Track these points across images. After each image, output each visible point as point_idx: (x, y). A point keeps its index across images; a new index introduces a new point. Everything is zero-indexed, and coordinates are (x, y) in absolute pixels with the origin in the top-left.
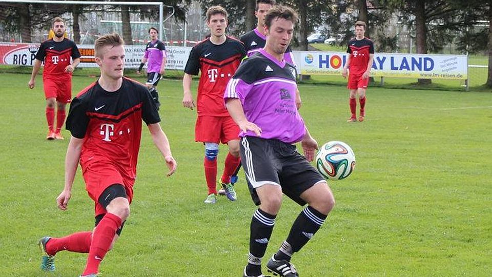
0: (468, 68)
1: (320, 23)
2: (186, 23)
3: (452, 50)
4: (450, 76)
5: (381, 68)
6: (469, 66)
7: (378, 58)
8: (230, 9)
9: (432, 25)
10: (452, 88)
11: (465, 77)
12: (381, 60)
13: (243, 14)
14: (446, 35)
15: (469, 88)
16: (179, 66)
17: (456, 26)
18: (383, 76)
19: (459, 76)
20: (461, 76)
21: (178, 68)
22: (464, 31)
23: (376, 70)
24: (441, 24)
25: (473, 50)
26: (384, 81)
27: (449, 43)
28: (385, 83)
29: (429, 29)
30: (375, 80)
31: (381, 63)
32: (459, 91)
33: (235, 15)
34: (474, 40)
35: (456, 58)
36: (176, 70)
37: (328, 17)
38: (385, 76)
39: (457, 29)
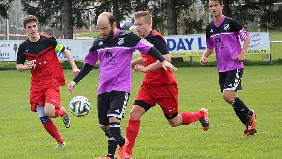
0: (271, 43)
1: (130, 11)
2: (8, 19)
3: (249, 28)
4: (255, 52)
5: (190, 48)
6: (272, 41)
7: (186, 40)
8: (48, 4)
9: (234, 7)
10: (256, 63)
11: (268, 52)
12: (189, 41)
13: (60, 7)
14: (248, 15)
15: (273, 62)
16: (6, 58)
17: (257, 5)
18: (191, 56)
19: (263, 51)
20: (265, 51)
21: (5, 60)
22: (265, 10)
23: (185, 51)
24: (242, 5)
25: (274, 27)
26: (193, 60)
27: (251, 22)
28: (194, 62)
29: (232, 10)
30: (184, 60)
31: (190, 43)
32: (264, 65)
33: (53, 9)
34: (274, 17)
35: (259, 35)
36: (4, 62)
37: (137, 5)
38: (194, 56)
39: (258, 8)
